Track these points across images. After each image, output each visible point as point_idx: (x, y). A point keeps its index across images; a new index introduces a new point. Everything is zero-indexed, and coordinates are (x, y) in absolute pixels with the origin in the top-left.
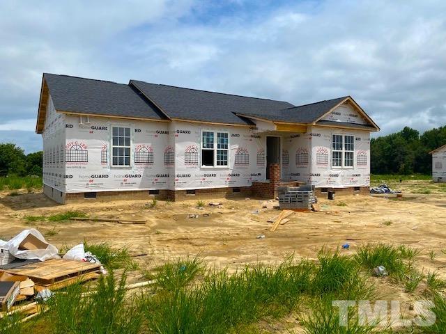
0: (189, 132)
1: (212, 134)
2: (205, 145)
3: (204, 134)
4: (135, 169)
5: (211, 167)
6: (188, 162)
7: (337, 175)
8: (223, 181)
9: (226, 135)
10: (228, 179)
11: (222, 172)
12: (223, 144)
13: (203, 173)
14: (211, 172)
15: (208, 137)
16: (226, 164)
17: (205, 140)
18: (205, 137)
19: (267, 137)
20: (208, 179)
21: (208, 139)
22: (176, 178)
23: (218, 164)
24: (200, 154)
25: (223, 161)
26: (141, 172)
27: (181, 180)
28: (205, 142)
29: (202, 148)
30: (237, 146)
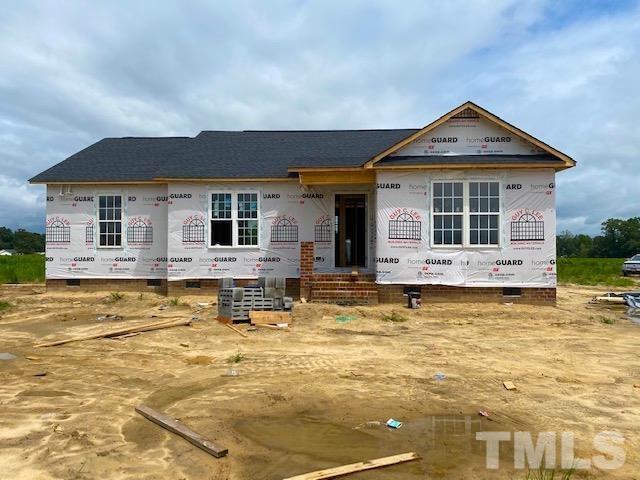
0: (189, 196)
1: (229, 196)
2: (217, 214)
3: (214, 197)
4: (127, 249)
5: (229, 247)
6: (187, 241)
7: (449, 262)
8: (250, 269)
9: (255, 197)
10: (258, 266)
11: (248, 255)
12: (248, 212)
13: (213, 256)
14: (227, 255)
15: (221, 202)
16: (255, 242)
17: (217, 206)
18: (217, 202)
19: (336, 196)
20: (220, 265)
21: (221, 206)
22: (170, 263)
23: (241, 243)
24: (209, 228)
25: (249, 237)
26: (135, 254)
27: (177, 266)
28: (217, 210)
29: (210, 218)
30: (274, 214)
